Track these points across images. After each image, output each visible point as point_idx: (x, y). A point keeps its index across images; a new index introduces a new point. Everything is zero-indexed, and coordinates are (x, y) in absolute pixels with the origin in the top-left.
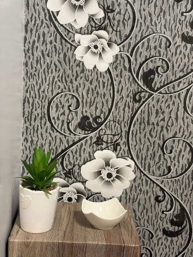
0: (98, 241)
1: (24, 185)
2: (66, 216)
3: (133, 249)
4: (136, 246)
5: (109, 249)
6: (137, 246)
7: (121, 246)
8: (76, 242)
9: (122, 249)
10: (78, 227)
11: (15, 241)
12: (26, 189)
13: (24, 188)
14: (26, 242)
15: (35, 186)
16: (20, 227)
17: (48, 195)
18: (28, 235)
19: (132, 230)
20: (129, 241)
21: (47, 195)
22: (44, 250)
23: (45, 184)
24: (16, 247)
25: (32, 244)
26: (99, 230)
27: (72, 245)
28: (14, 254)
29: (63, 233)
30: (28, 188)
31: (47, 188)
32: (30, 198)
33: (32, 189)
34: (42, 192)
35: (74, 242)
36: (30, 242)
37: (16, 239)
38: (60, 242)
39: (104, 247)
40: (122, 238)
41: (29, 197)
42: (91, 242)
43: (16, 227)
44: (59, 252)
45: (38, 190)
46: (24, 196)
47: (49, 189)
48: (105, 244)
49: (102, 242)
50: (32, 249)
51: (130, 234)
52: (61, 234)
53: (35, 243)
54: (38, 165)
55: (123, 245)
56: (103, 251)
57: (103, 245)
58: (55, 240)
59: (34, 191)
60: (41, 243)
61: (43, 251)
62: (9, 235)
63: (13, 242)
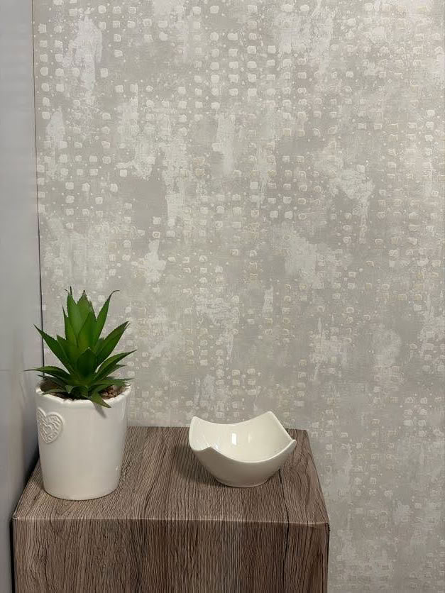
0: (226, 515)
1: (46, 387)
2: (153, 459)
3: (310, 532)
4: (316, 525)
5: (253, 533)
6: (320, 525)
7: (280, 526)
8: (173, 519)
9: (284, 532)
10: (180, 482)
11: (27, 519)
12: (49, 396)
13: (44, 394)
14: (54, 521)
15: (69, 389)
16: (43, 488)
17: (104, 408)
18: (61, 504)
19: (309, 486)
20: (300, 514)
21: (101, 409)
22: (98, 541)
23: (95, 384)
24: (31, 534)
25: (67, 526)
26: (229, 489)
27: (163, 526)
28: (27, 551)
29: (143, 497)
30: (56, 394)
31: (101, 392)
32: (61, 417)
33: (65, 396)
34: (88, 402)
35: (169, 519)
36: (64, 521)
37: (32, 516)
38: (134, 518)
39: (240, 529)
40: (283, 507)
41: (59, 416)
42: (208, 518)
43: (32, 486)
44: (133, 542)
45: (78, 399)
46: (46, 412)
47: (106, 394)
48: (241, 520)
49: (236, 516)
50: (70, 539)
51: (304, 498)
52: (139, 499)
53: (75, 523)
54: (78, 339)
55: (286, 522)
56: (239, 537)
57: (237, 525)
58: (123, 514)
59: (69, 402)
60: (91, 522)
61: (95, 543)
62: (16, 506)
63: (24, 523)
